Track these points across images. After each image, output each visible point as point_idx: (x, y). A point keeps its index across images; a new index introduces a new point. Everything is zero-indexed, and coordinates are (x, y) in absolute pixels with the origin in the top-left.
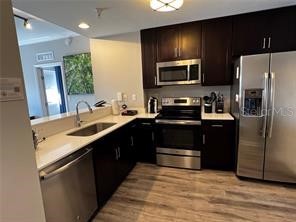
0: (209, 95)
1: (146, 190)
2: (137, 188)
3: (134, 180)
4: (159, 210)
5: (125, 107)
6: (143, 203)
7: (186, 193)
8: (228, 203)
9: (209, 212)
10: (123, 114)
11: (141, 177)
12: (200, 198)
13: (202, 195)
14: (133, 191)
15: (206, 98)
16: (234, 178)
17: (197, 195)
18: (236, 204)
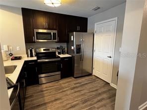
0: (59, 47)
1: (42, 98)
2: (36, 99)
3: (31, 96)
4: (55, 103)
5: (11, 55)
6: (45, 104)
7: (61, 91)
8: (76, 87)
9: (73, 93)
10: (12, 59)
11: (34, 93)
12: (67, 90)
13: (67, 89)
14: (35, 101)
15: (58, 48)
16: (73, 78)
17: (65, 89)
18: (79, 86)
